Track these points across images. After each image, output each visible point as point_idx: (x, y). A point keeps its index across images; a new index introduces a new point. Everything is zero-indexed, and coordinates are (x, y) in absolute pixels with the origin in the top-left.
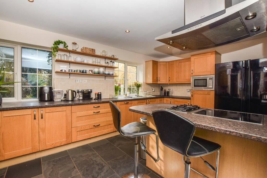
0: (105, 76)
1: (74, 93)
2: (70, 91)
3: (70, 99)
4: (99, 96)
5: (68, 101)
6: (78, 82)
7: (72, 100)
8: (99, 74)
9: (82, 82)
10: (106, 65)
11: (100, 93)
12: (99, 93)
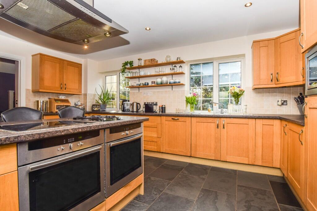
0: (172, 86)
1: (138, 105)
2: (135, 103)
3: (135, 110)
4: (163, 109)
5: (134, 112)
6: (145, 95)
7: (137, 111)
8: (162, 85)
9: (148, 94)
10: (172, 72)
11: (164, 106)
12: (162, 106)
